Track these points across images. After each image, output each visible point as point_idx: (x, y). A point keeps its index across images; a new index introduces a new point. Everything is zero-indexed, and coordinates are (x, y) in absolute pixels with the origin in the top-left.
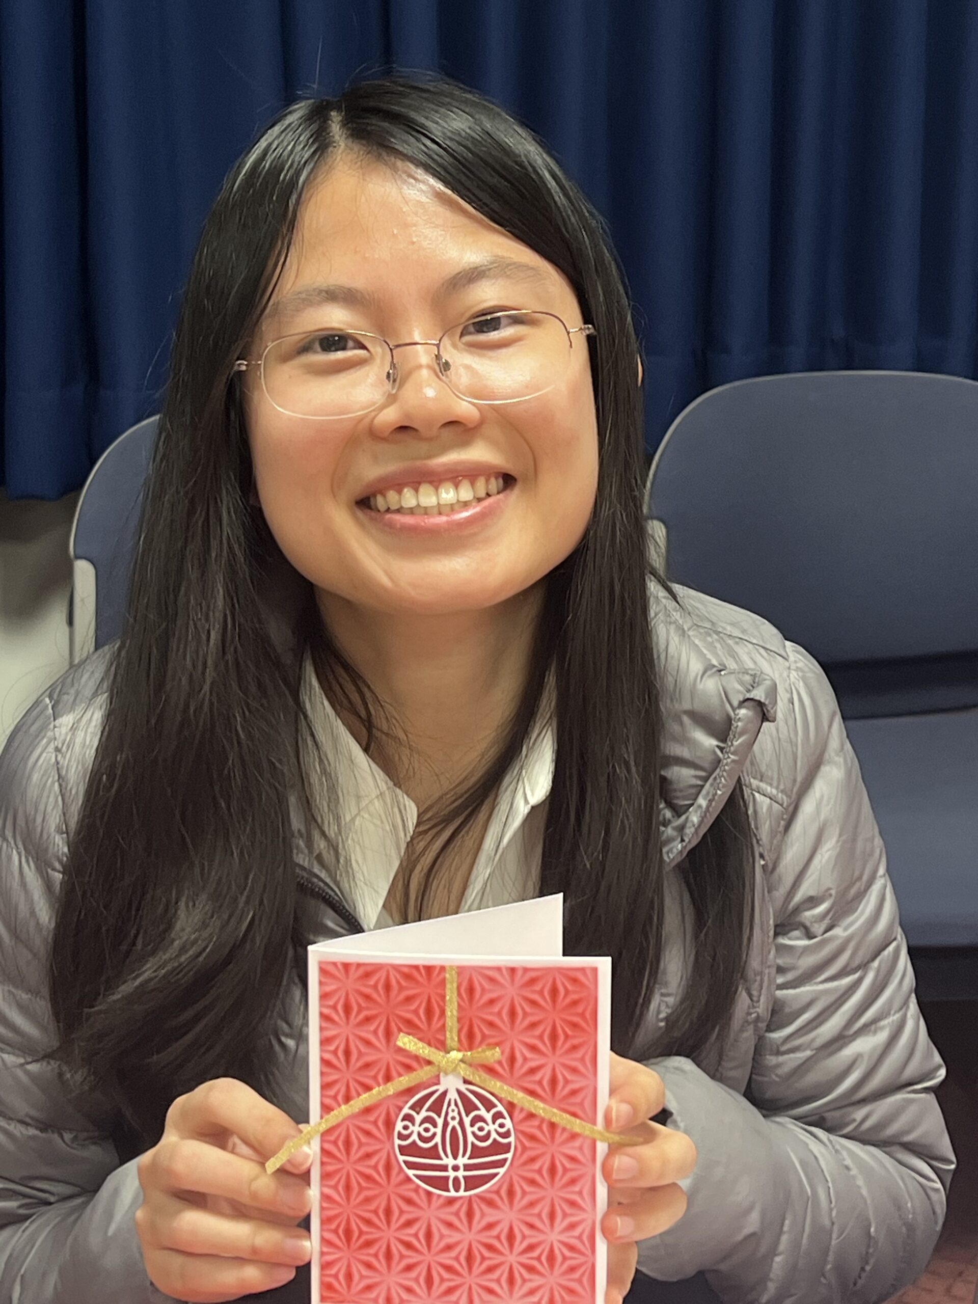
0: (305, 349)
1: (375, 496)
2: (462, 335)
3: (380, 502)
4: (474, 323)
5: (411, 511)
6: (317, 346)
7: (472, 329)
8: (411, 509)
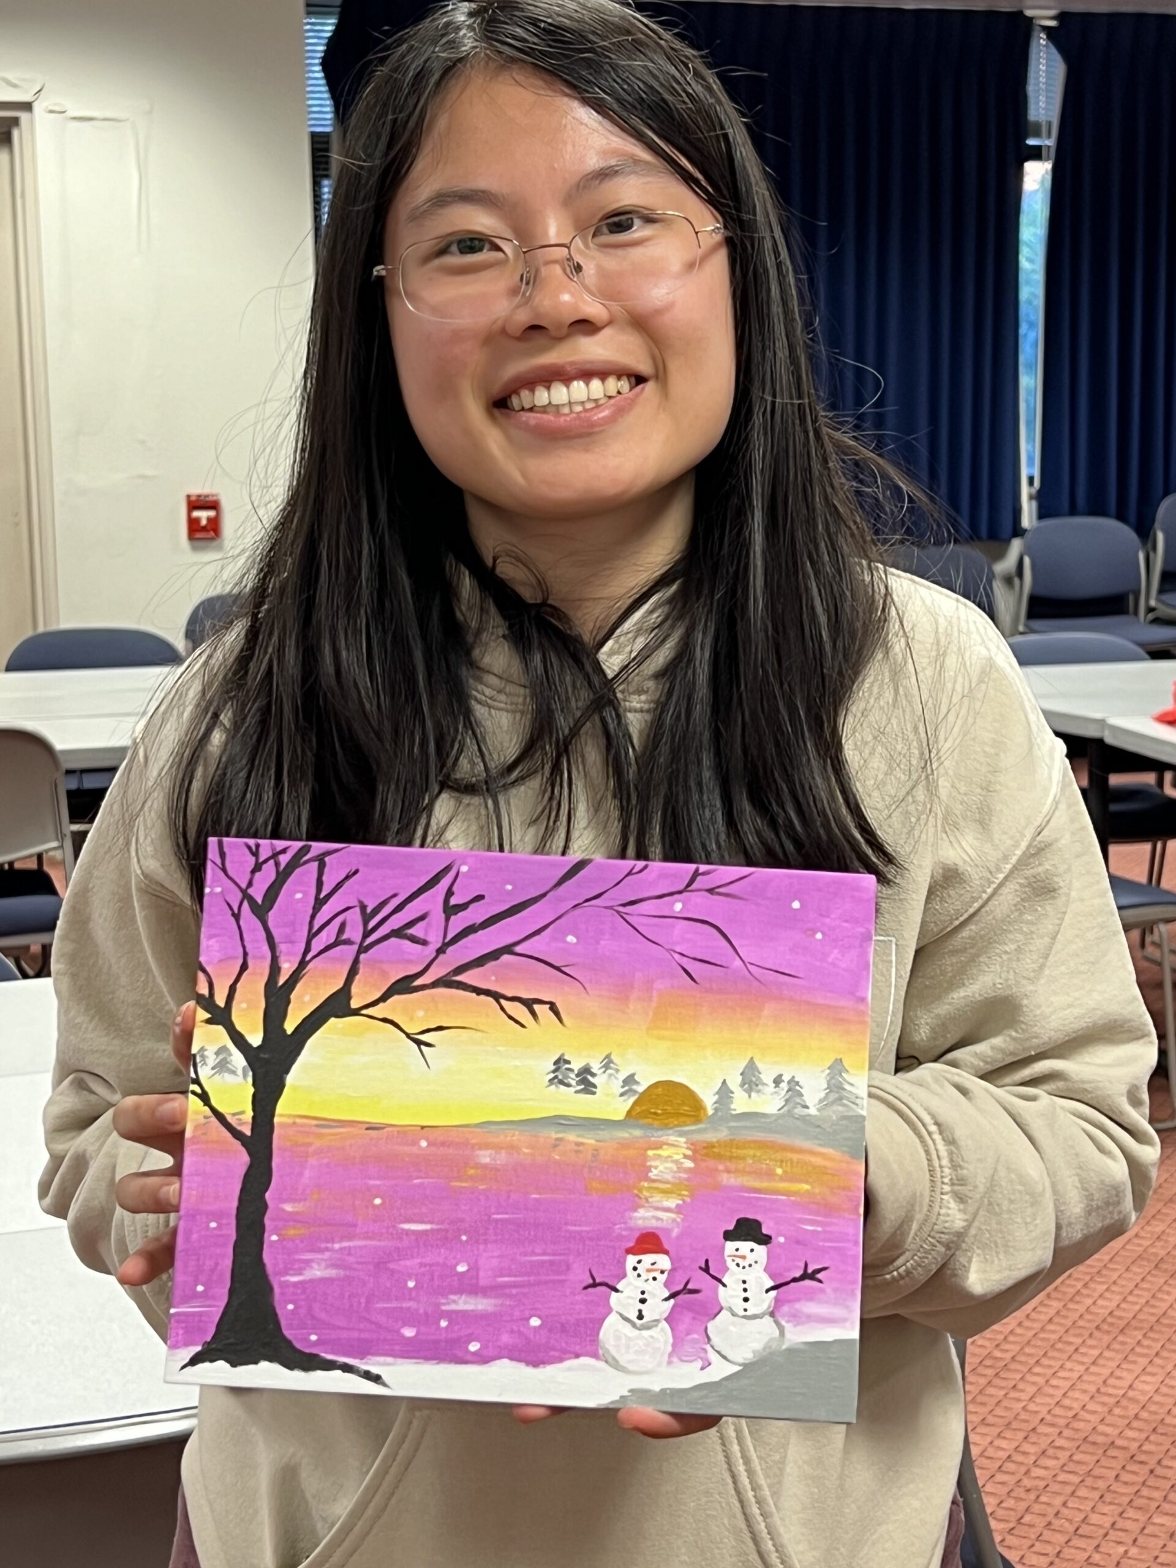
0: (443, 251)
1: (510, 396)
2: (594, 236)
3: (515, 402)
4: (608, 224)
5: (544, 409)
6: (454, 248)
7: (605, 230)
8: (544, 407)
